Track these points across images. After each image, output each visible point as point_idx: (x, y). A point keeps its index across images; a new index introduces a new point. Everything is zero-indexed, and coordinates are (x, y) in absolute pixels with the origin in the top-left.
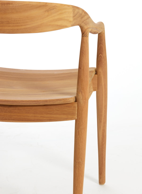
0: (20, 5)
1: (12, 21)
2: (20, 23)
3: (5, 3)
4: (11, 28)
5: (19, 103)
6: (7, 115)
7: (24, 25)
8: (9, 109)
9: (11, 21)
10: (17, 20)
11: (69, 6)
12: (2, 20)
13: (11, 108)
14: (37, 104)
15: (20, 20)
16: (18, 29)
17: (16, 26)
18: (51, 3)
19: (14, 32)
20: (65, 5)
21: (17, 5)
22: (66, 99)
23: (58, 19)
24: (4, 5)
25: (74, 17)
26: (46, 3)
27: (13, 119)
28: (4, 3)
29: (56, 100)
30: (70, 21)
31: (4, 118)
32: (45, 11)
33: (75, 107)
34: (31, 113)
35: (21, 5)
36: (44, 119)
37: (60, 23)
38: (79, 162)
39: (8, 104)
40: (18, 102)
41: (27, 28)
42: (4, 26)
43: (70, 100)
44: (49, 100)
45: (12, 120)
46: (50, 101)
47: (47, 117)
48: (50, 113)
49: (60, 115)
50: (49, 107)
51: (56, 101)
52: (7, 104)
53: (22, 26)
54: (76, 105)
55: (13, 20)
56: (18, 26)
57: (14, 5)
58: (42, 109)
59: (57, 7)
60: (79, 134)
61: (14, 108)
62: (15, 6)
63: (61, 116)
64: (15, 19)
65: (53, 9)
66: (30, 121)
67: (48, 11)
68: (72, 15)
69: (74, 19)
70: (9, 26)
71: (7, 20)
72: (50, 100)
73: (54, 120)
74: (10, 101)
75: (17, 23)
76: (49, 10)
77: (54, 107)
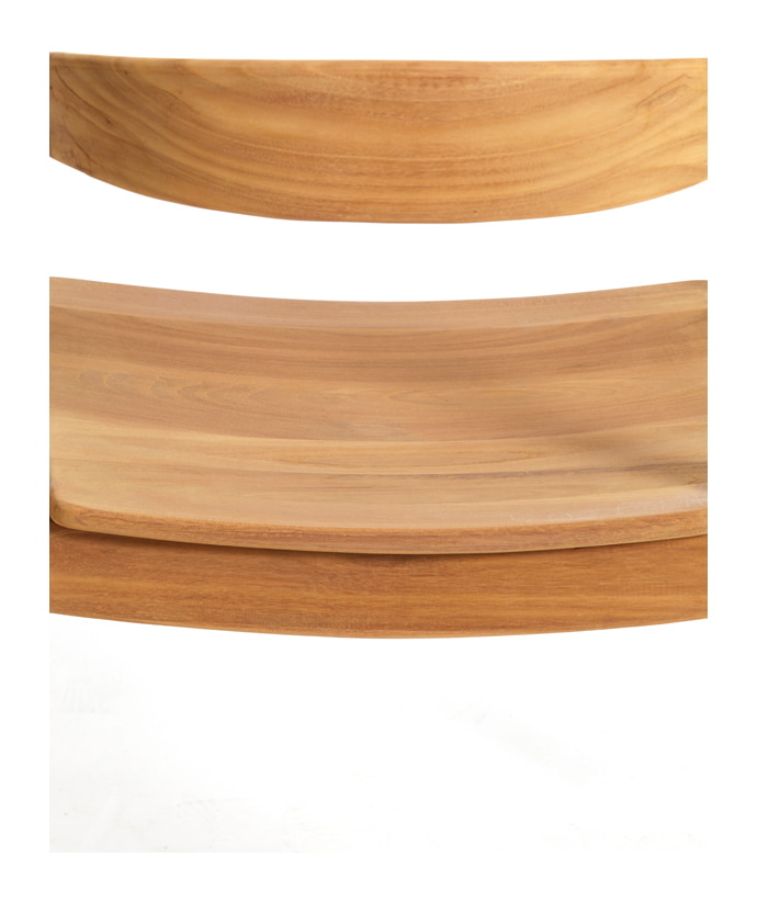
0: (516, 82)
1: (467, 164)
2: (506, 170)
3: (440, 78)
4: (462, 196)
5: (454, 542)
6: (383, 601)
7: (529, 180)
8: (397, 571)
9: (464, 161)
10: (495, 155)
12: (419, 159)
13: (406, 568)
14: (546, 545)
15: (511, 153)
16: (494, 201)
17: (487, 185)
18: (667, 63)
19: (476, 215)
21: (503, 84)
23: (691, 136)
24: (436, 86)
26: (643, 64)
27: (415, 625)
28: (434, 78)
29: (641, 524)
31: (369, 620)
32: (637, 106)
34: (508, 588)
35: (523, 85)
36: (580, 614)
37: (696, 155)
39: (394, 549)
40: (446, 537)
41: (541, 193)
42: (426, 187)
44: (607, 522)
45: (409, 627)
47: (591, 608)
48: (610, 583)
49: (661, 594)
50: (599, 555)
51: (641, 528)
52: (388, 549)
53: (516, 182)
55: (476, 157)
56: (497, 185)
57: (488, 86)
58: (566, 565)
59: (690, 78)
61: (423, 566)
62: (493, 89)
63: (665, 598)
64: (484, 153)
65: (674, 91)
66: (503, 627)
67: (650, 103)
70: (454, 187)
71: (446, 159)
72: (614, 521)
73: (628, 620)
74: (405, 537)
75: (495, 171)
76: (655, 97)
77: (629, 552)
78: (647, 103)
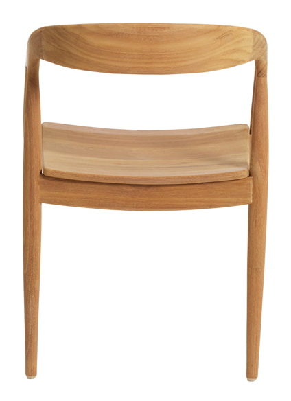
2: (178, 58)
3: (158, 28)
4: (165, 65)
6: (143, 200)
9: (165, 54)
10: (174, 53)
11: (248, 30)
12: (151, 53)
14: (192, 182)
15: (179, 52)
16: (174, 67)
17: (172, 62)
18: (226, 26)
20: (244, 29)
21: (176, 30)
22: (237, 173)
24: (156, 30)
25: (254, 46)
26: (219, 26)
28: (156, 28)
29: (220, 175)
30: (249, 53)
31: (139, 206)
32: (217, 38)
33: (249, 184)
34: (181, 196)
36: (203, 204)
37: (235, 56)
38: (256, 269)
41: (188, 65)
42: (154, 63)
43: (242, 174)
45: (151, 208)
46: (212, 176)
47: (205, 202)
48: (211, 194)
49: (227, 197)
50: (208, 186)
53: (181, 62)
54: (250, 181)
55: (169, 53)
56: (175, 62)
57: (172, 30)
58: (198, 189)
59: (233, 31)
60: (256, 225)
61: (155, 189)
62: (173, 32)
63: (228, 199)
64: (171, 52)
65: (228, 35)
66: (179, 208)
68: (251, 44)
69: (254, 50)
70: (162, 63)
71: (160, 53)
75: (174, 58)
76: (222, 36)
78: (220, 38)
